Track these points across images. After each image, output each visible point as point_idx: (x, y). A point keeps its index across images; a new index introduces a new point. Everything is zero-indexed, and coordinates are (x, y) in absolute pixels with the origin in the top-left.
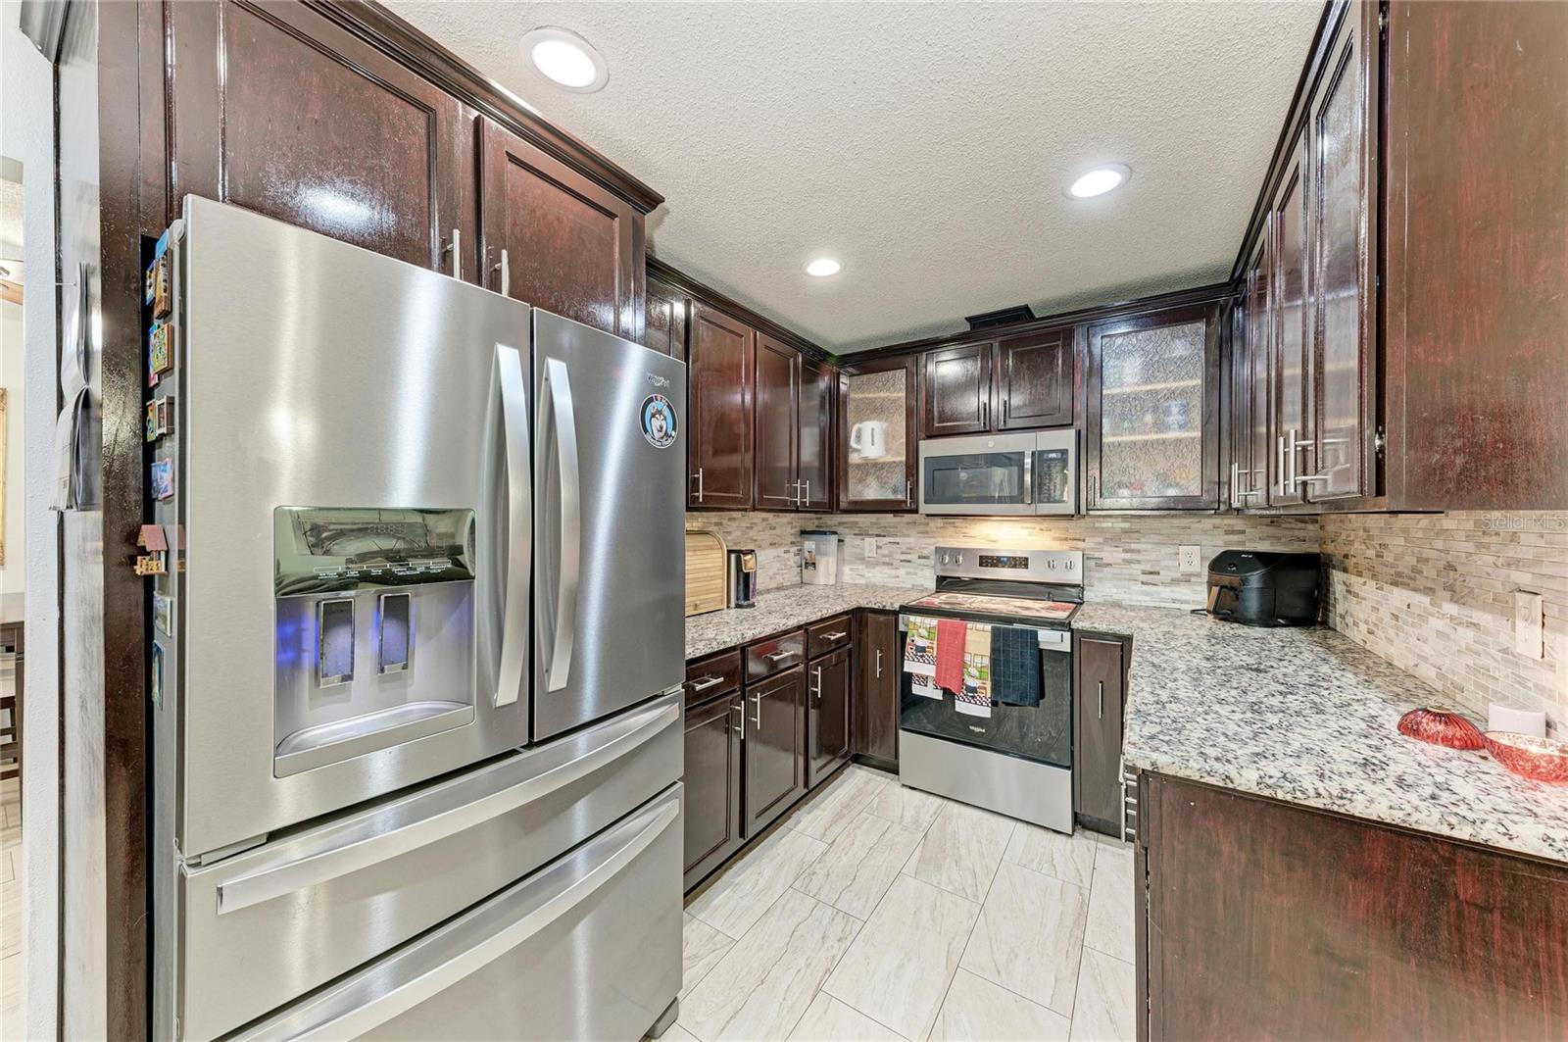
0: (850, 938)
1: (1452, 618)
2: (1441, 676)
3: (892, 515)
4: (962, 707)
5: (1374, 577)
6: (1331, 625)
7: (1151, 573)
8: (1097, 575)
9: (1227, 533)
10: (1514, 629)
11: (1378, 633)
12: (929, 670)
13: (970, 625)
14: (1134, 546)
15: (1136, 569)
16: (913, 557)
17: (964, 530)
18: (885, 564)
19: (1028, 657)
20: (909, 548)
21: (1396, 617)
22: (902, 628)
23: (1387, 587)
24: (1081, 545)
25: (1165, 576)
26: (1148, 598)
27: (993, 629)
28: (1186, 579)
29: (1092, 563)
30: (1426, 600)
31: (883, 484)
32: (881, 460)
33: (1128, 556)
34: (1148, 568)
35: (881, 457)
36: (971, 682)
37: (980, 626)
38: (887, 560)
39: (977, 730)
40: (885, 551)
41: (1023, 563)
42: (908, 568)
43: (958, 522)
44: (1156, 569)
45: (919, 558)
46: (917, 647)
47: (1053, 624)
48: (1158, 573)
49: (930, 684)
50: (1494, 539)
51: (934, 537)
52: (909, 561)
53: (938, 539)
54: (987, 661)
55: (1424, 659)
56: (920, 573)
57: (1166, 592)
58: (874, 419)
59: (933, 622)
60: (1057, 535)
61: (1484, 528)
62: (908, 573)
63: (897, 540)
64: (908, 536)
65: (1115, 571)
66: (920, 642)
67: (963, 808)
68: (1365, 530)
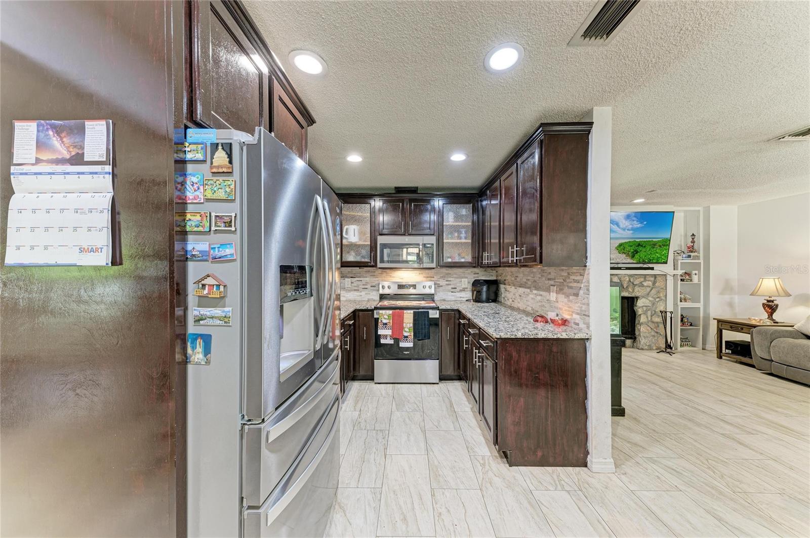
0: (387, 437)
1: (535, 294)
2: (533, 309)
3: (358, 268)
4: (402, 345)
5: (514, 285)
6: (500, 301)
7: (454, 288)
8: (438, 290)
9: (475, 274)
10: (550, 295)
11: (515, 301)
12: (388, 332)
13: (405, 311)
14: (449, 279)
15: (450, 287)
16: (368, 286)
17: (390, 274)
18: (355, 290)
19: (426, 321)
20: (366, 283)
21: (520, 296)
22: (376, 316)
23: (518, 288)
24: (433, 279)
25: (458, 289)
26: (453, 297)
27: (414, 312)
28: (464, 290)
29: (437, 285)
30: (529, 290)
31: (358, 254)
32: (358, 243)
33: (447, 283)
34: (453, 287)
35: (357, 242)
36: (406, 334)
37: (409, 311)
38: (356, 288)
39: (406, 353)
40: (355, 284)
41: (414, 286)
42: (366, 291)
43: (388, 271)
44: (455, 287)
45: (371, 287)
46: (383, 323)
47: (433, 308)
48: (456, 288)
49: (388, 338)
50: (545, 274)
51: (377, 277)
52: (367, 288)
53: (379, 278)
54: (412, 325)
55: (528, 306)
56: (371, 294)
57: (458, 295)
58: (355, 224)
59: (390, 312)
60: (425, 276)
61: (543, 271)
62: (366, 294)
63: (360, 279)
64: (366, 277)
65: (444, 288)
66: (385, 321)
67: (401, 385)
68: (511, 272)
